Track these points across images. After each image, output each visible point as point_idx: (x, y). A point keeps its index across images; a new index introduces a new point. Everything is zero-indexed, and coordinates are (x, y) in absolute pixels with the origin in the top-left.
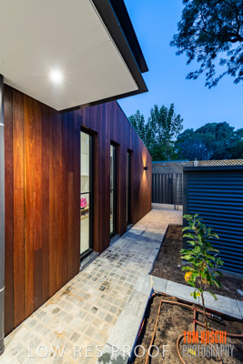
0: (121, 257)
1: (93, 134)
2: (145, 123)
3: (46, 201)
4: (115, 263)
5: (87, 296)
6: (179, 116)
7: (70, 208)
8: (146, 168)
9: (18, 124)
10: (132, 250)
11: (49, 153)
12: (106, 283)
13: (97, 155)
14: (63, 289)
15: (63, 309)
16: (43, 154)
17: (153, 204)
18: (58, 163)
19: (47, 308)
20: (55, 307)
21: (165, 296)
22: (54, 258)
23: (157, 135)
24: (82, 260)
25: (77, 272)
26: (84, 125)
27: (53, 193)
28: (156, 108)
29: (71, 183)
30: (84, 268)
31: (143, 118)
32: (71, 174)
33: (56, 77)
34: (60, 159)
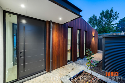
0: (80, 64)
1: (72, 28)
2: (98, 19)
3: (59, 45)
4: (77, 65)
5: (68, 70)
6: (116, 12)
7: (65, 47)
8: (94, 37)
9: (54, 29)
10: (84, 63)
11: (60, 34)
12: (74, 69)
13: (73, 34)
14: (63, 67)
15: (62, 70)
16: (59, 35)
17: (98, 51)
18: (62, 37)
19: (59, 69)
20: (61, 69)
21: (87, 73)
22: (61, 58)
23: (104, 22)
24: (68, 62)
25: (67, 64)
26: (69, 26)
27: (61, 43)
28: (103, 11)
29: (65, 41)
30: (68, 64)
31: (96, 17)
32: (65, 39)
33: (60, 19)
34: (62, 35)
